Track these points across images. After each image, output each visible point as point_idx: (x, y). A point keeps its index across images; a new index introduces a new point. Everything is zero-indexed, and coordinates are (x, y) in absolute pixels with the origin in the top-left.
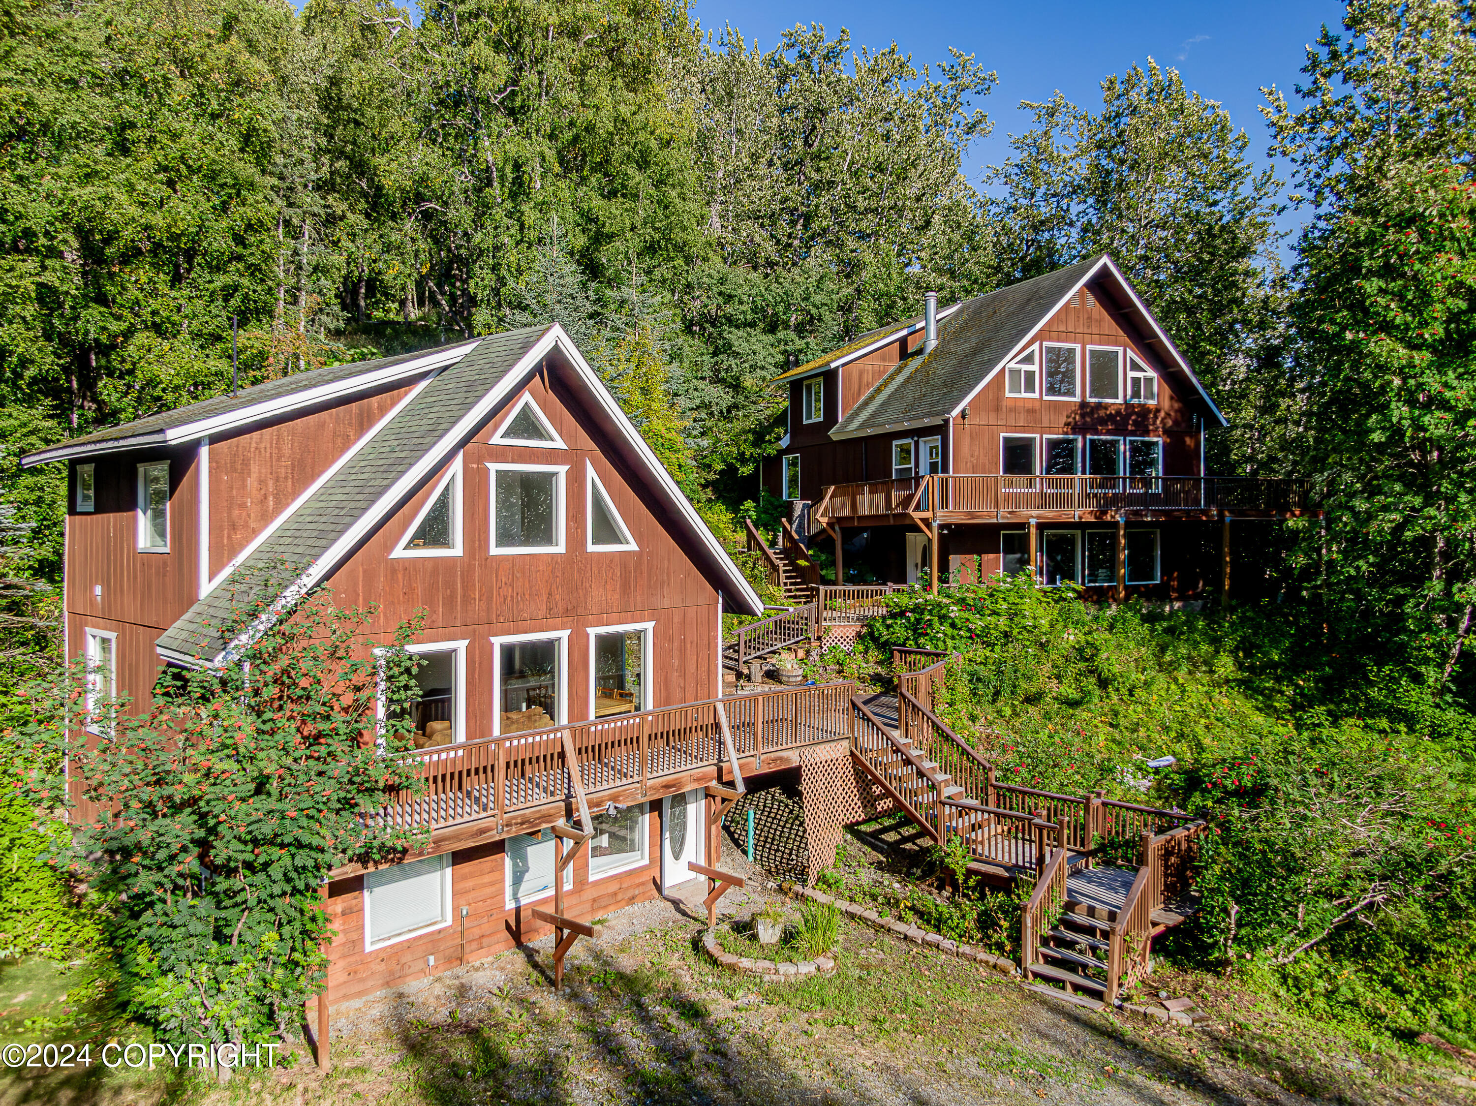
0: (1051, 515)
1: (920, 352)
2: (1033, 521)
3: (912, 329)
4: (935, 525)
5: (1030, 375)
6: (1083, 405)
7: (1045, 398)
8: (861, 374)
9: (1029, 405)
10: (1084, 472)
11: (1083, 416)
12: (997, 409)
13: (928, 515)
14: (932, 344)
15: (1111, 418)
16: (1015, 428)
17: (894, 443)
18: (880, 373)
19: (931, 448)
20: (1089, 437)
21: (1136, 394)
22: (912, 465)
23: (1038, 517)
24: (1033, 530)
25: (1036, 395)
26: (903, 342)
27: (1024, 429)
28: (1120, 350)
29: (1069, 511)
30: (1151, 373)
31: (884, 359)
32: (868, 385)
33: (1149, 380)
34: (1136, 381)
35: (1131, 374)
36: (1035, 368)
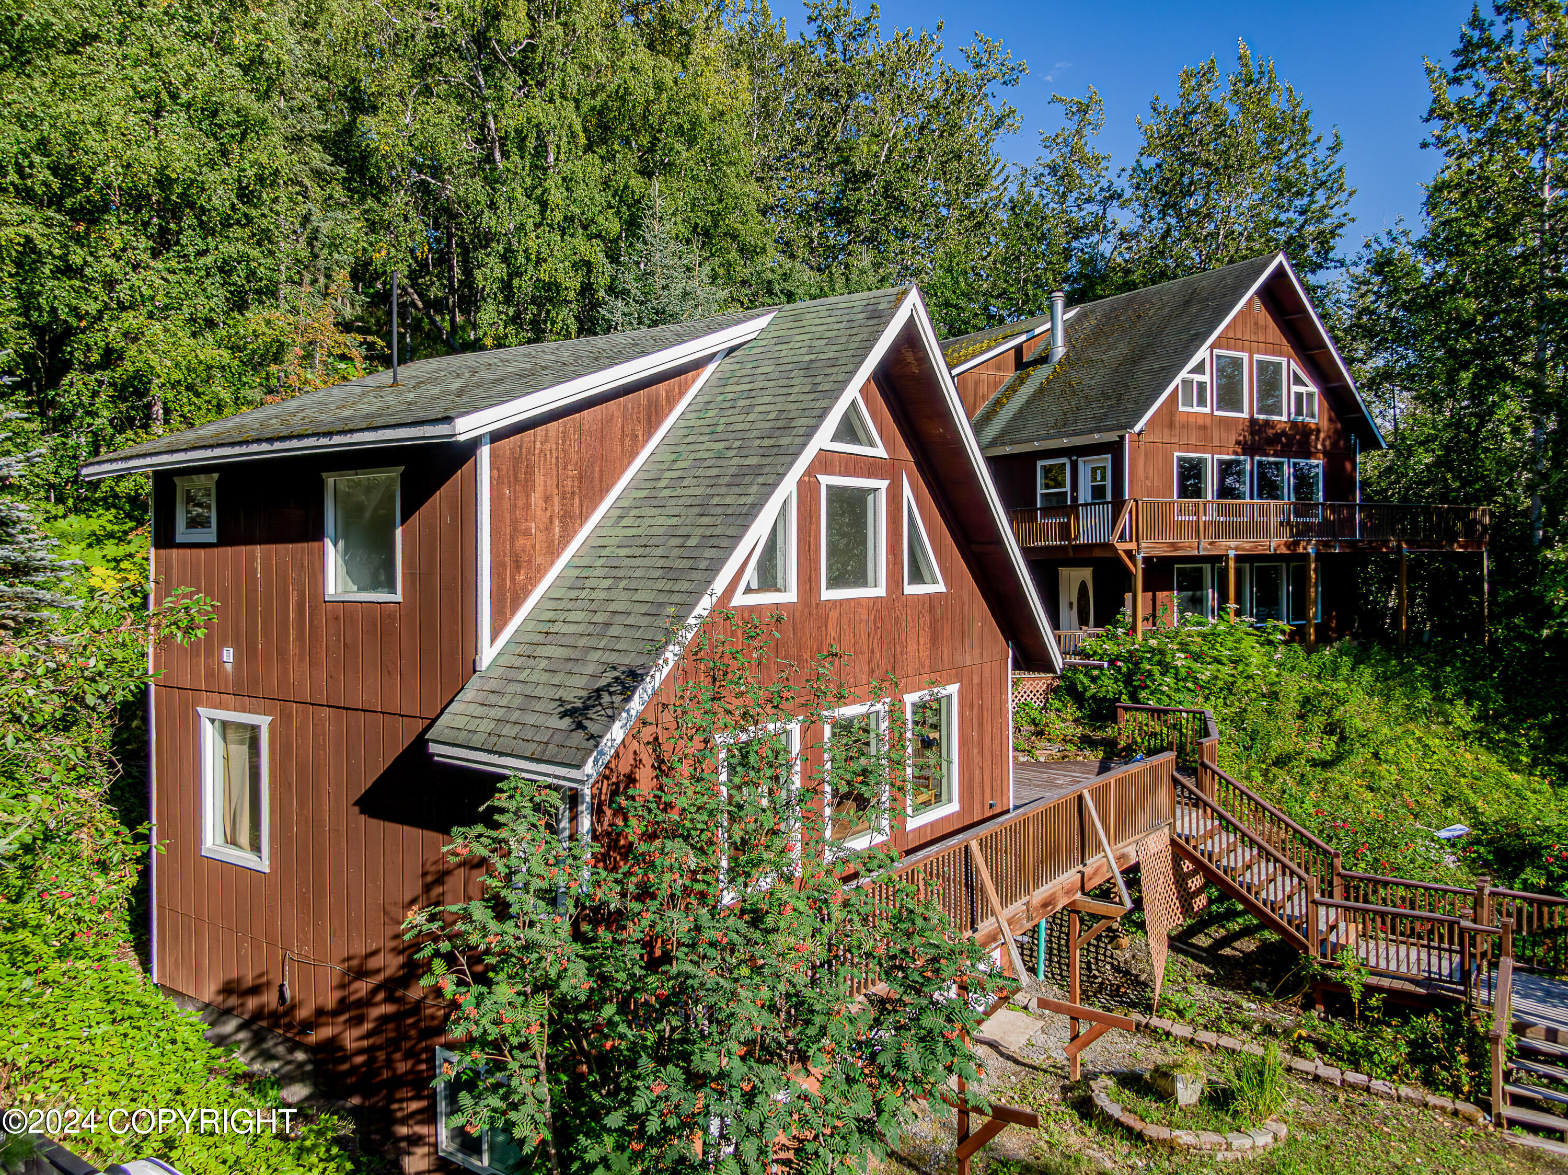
0: (1247, 546)
1: (1043, 359)
2: (1232, 553)
3: (1030, 335)
4: (1139, 558)
5: (1202, 386)
6: (1253, 421)
7: (1216, 413)
8: (977, 383)
9: (1200, 422)
10: (1252, 498)
11: (1252, 433)
12: (1171, 425)
13: (1132, 546)
14: (1060, 351)
15: (1278, 436)
16: (1188, 447)
17: (1040, 464)
18: (996, 384)
19: (1094, 470)
20: (1257, 458)
21: (1299, 412)
22: (1068, 488)
23: (1236, 549)
24: (1232, 564)
25: (1207, 410)
26: (1019, 350)
27: (1196, 448)
28: (1284, 360)
29: (1265, 541)
30: (1312, 388)
31: (999, 368)
32: (984, 398)
33: (1310, 395)
34: (1299, 396)
35: (1295, 389)
36: (1206, 378)
